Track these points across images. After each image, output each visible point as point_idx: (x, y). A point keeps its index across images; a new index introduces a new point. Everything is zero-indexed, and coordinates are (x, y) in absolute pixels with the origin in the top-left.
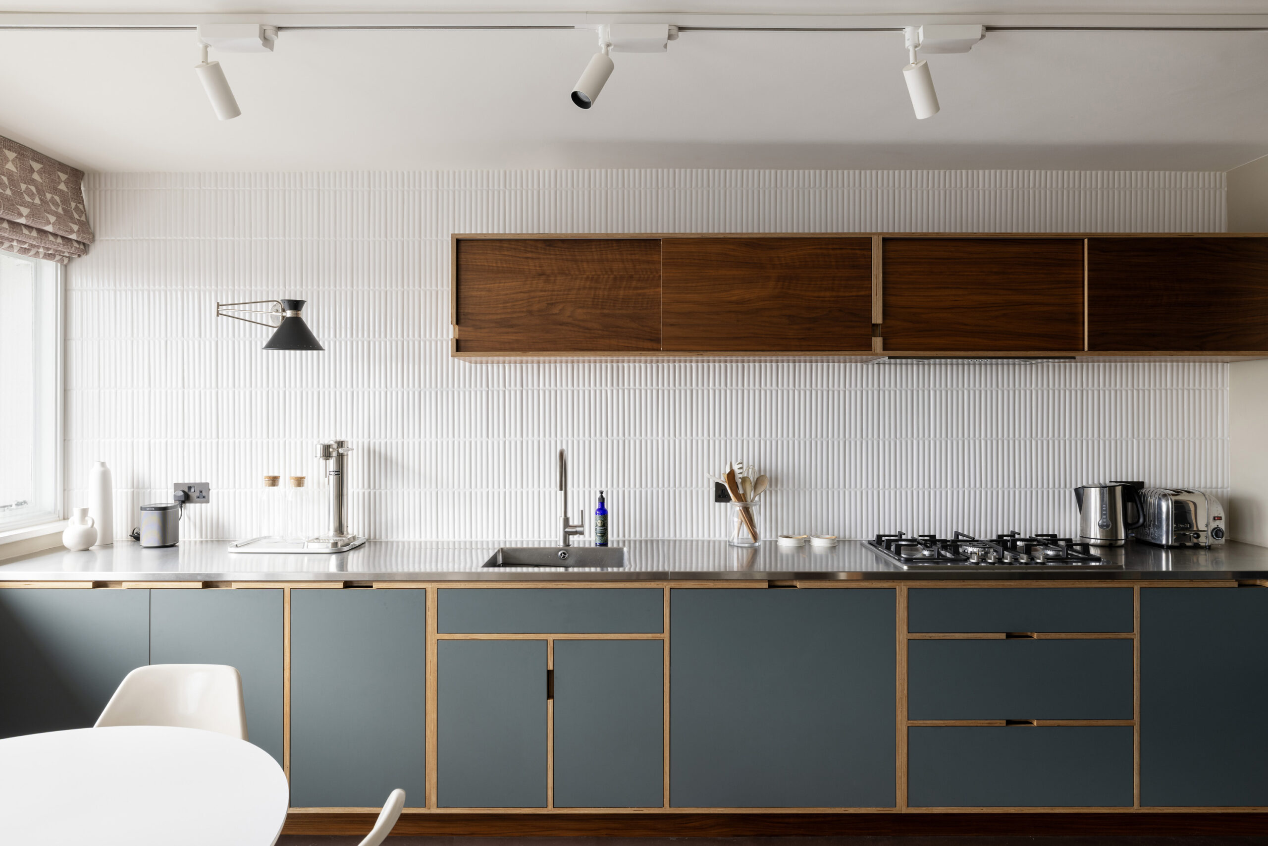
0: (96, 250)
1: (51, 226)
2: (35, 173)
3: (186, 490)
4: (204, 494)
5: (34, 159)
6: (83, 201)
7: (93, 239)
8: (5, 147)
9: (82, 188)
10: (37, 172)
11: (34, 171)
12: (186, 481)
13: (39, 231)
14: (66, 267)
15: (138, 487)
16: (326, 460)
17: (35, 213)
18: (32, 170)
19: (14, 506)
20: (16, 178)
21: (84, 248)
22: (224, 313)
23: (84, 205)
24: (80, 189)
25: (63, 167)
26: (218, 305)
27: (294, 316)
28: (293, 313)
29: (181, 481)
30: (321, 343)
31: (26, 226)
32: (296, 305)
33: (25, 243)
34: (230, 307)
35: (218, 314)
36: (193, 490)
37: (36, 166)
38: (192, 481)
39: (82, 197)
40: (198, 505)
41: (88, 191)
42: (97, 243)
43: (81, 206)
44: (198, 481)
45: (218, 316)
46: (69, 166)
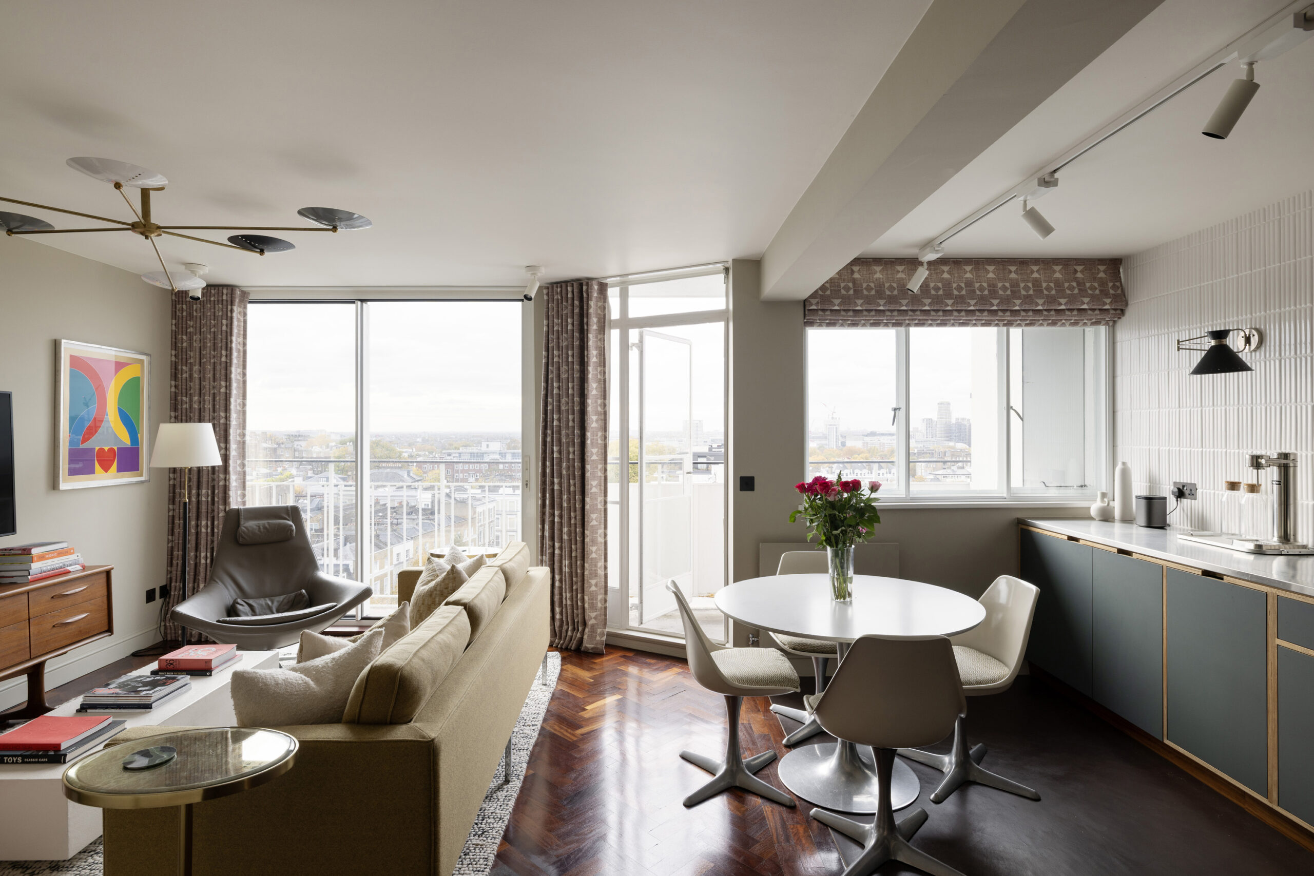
0: (1130, 312)
1: (1086, 305)
2: (1079, 273)
3: (1181, 488)
4: (1193, 492)
5: (1076, 264)
6: (1121, 279)
7: (1127, 304)
8: (1053, 264)
9: (1121, 270)
10: (1080, 272)
11: (1077, 272)
12: (1182, 481)
13: (1079, 310)
14: (1113, 326)
15: (1153, 483)
16: (1258, 469)
17: (1072, 299)
18: (1076, 271)
19: (1075, 487)
20: (1061, 281)
21: (1123, 312)
22: (1184, 347)
23: (1121, 282)
24: (1119, 271)
25: (1101, 261)
26: (1179, 342)
27: (1218, 344)
28: (1216, 342)
29: (1178, 481)
30: (1249, 365)
31: (1068, 310)
32: (1220, 335)
33: (1071, 320)
34: (1187, 342)
35: (1179, 349)
36: (1185, 489)
37: (1079, 268)
38: (1185, 481)
39: (1120, 277)
40: (1189, 500)
41: (1124, 272)
42: (1129, 306)
43: (1118, 284)
44: (1189, 482)
45: (1178, 350)
46: (1107, 259)
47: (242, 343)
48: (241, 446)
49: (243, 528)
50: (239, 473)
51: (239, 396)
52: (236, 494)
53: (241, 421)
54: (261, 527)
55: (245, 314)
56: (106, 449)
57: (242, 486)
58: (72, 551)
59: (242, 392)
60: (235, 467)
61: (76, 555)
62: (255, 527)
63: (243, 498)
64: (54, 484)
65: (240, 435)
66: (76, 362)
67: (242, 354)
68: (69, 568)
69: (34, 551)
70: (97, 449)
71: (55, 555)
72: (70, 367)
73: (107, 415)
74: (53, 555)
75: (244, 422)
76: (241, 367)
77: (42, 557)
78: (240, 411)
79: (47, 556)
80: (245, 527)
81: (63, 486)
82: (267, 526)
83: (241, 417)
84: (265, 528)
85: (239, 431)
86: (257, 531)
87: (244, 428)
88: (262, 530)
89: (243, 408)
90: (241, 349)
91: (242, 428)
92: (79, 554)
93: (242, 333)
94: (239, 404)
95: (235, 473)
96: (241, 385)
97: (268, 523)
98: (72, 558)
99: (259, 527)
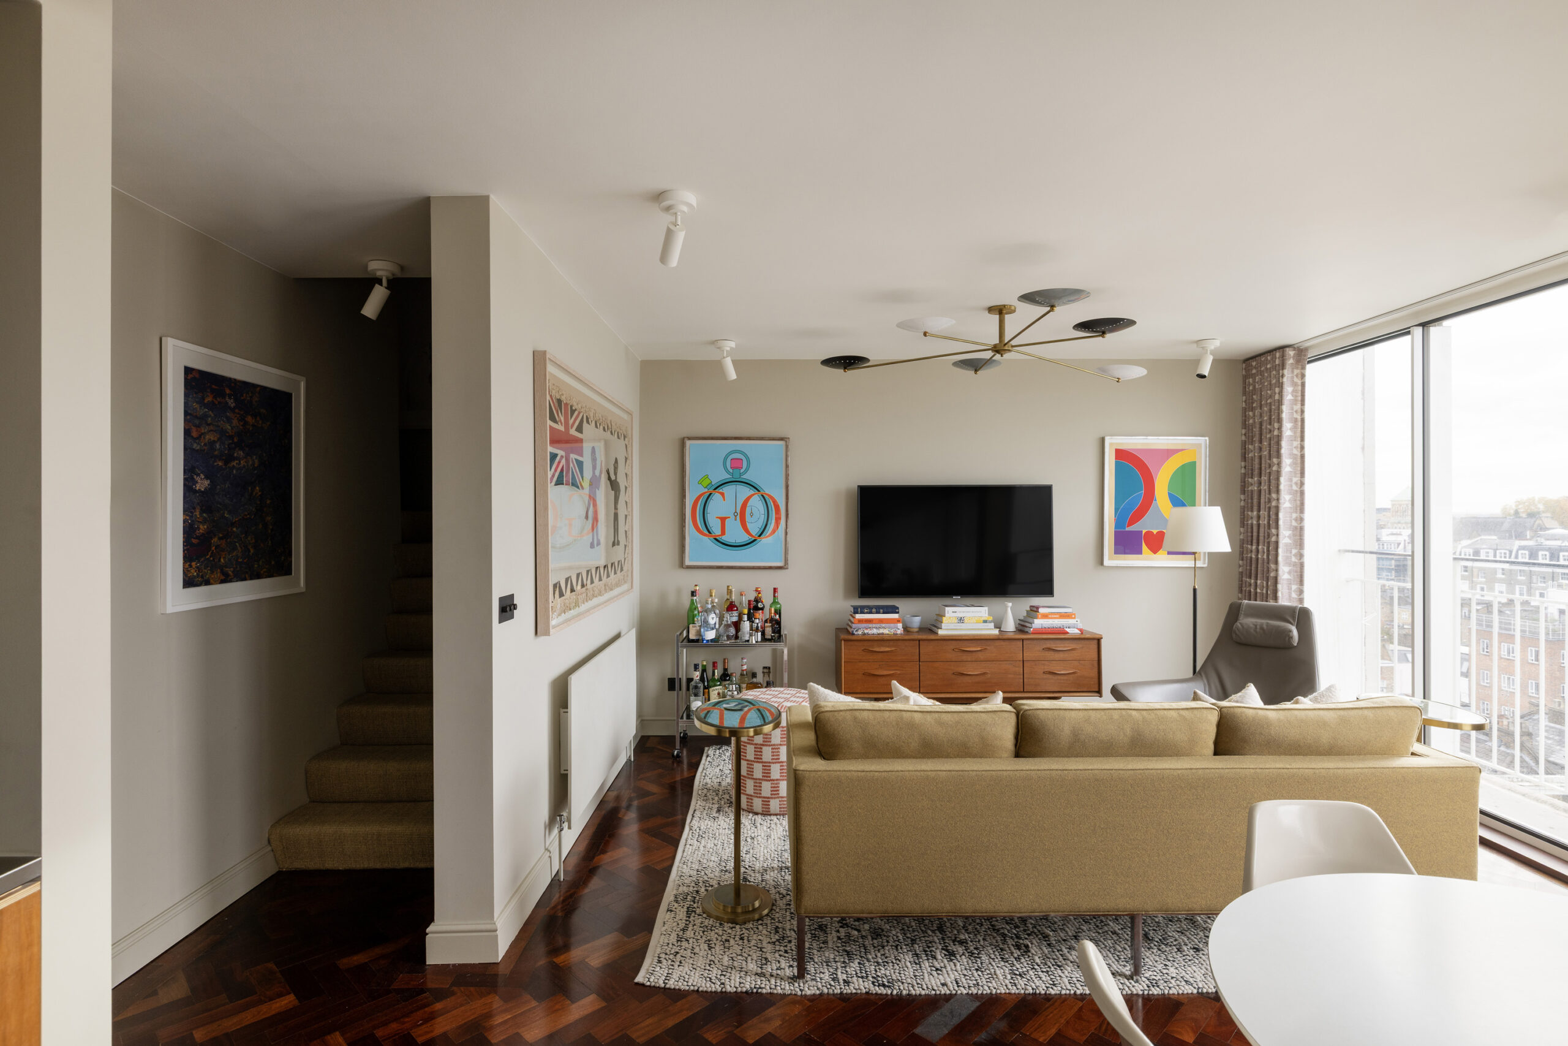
47: (1299, 410)
48: (1298, 533)
49: (1238, 624)
50: (1295, 565)
51: (1295, 473)
52: (1290, 589)
53: (1298, 503)
54: (1258, 627)
55: (1303, 376)
56: (1155, 532)
57: (1299, 580)
58: (1073, 616)
59: (1299, 469)
60: (1287, 558)
61: (1076, 620)
62: (1251, 625)
63: (1300, 595)
64: (1101, 561)
65: (1296, 520)
66: (1121, 454)
67: (1299, 424)
68: (1068, 630)
69: (1041, 610)
70: (1144, 532)
71: (1058, 616)
72: (1116, 459)
73: (1156, 500)
74: (1055, 616)
75: (1302, 504)
76: (1299, 439)
77: (1045, 616)
78: (1296, 491)
79: (1050, 616)
80: (1240, 623)
81: (1107, 562)
82: (1265, 626)
83: (1298, 498)
84: (1262, 628)
85: (1294, 515)
86: (1252, 631)
87: (1302, 511)
88: (1258, 630)
89: (1301, 487)
90: (1299, 417)
91: (1299, 511)
92: (1078, 620)
93: (1300, 398)
94: (1296, 484)
95: (1289, 564)
96: (1299, 461)
97: (1268, 623)
98: (1071, 621)
99: (1256, 626)
